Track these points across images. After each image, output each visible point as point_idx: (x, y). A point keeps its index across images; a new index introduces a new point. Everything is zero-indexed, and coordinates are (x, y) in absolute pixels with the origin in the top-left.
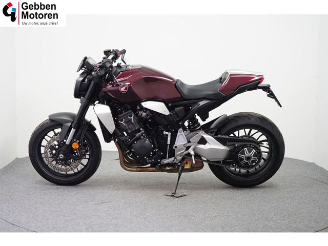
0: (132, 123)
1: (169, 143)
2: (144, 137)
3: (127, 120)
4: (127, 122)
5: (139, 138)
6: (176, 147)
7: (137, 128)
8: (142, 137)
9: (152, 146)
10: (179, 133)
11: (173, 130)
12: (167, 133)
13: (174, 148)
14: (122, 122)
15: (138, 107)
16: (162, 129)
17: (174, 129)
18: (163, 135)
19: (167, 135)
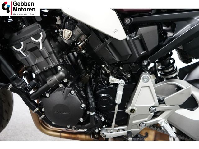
0: (41, 53)
1: (118, 100)
2: (65, 85)
3: (31, 46)
4: (31, 50)
5: (54, 87)
6: (132, 111)
7: (52, 65)
8: (61, 85)
9: (83, 105)
10: (141, 83)
11: (129, 76)
12: (116, 81)
13: (128, 111)
14: (20, 50)
15: (58, 18)
16: (108, 72)
17: (130, 72)
18: (109, 84)
19: (117, 85)
